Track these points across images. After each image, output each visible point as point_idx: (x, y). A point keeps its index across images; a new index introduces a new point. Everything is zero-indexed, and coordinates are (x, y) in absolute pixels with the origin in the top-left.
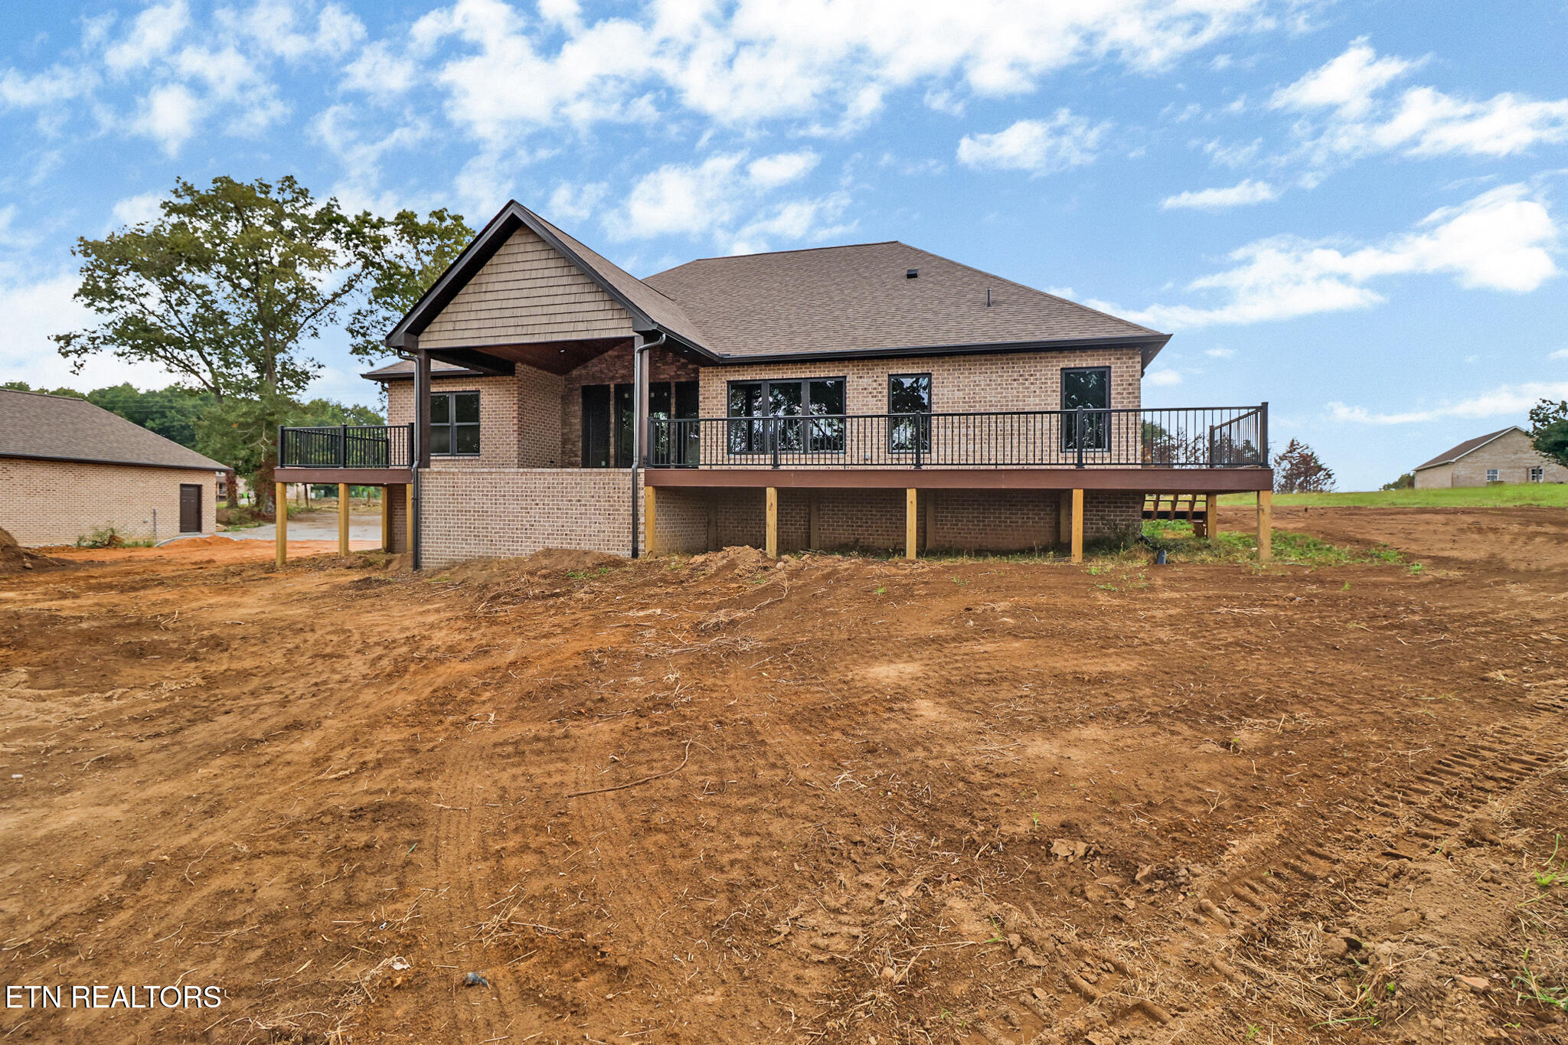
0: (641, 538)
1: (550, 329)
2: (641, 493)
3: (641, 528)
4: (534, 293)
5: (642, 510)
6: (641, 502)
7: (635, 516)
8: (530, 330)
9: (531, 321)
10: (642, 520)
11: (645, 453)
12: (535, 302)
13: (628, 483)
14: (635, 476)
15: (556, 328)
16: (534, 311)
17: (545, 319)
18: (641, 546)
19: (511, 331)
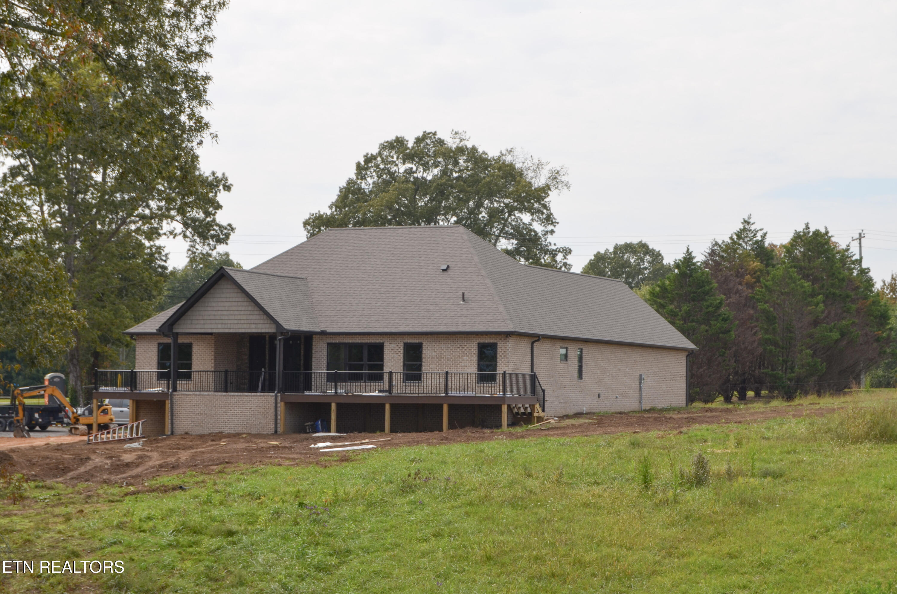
0: (278, 426)
1: (238, 326)
2: (279, 405)
3: (279, 421)
4: (231, 308)
5: (279, 413)
6: (279, 409)
7: (276, 415)
8: (229, 326)
9: (230, 322)
10: (279, 417)
11: (281, 386)
12: (232, 313)
13: (273, 400)
14: (276, 397)
15: (241, 326)
16: (231, 317)
17: (236, 322)
18: (279, 430)
19: (220, 326)
